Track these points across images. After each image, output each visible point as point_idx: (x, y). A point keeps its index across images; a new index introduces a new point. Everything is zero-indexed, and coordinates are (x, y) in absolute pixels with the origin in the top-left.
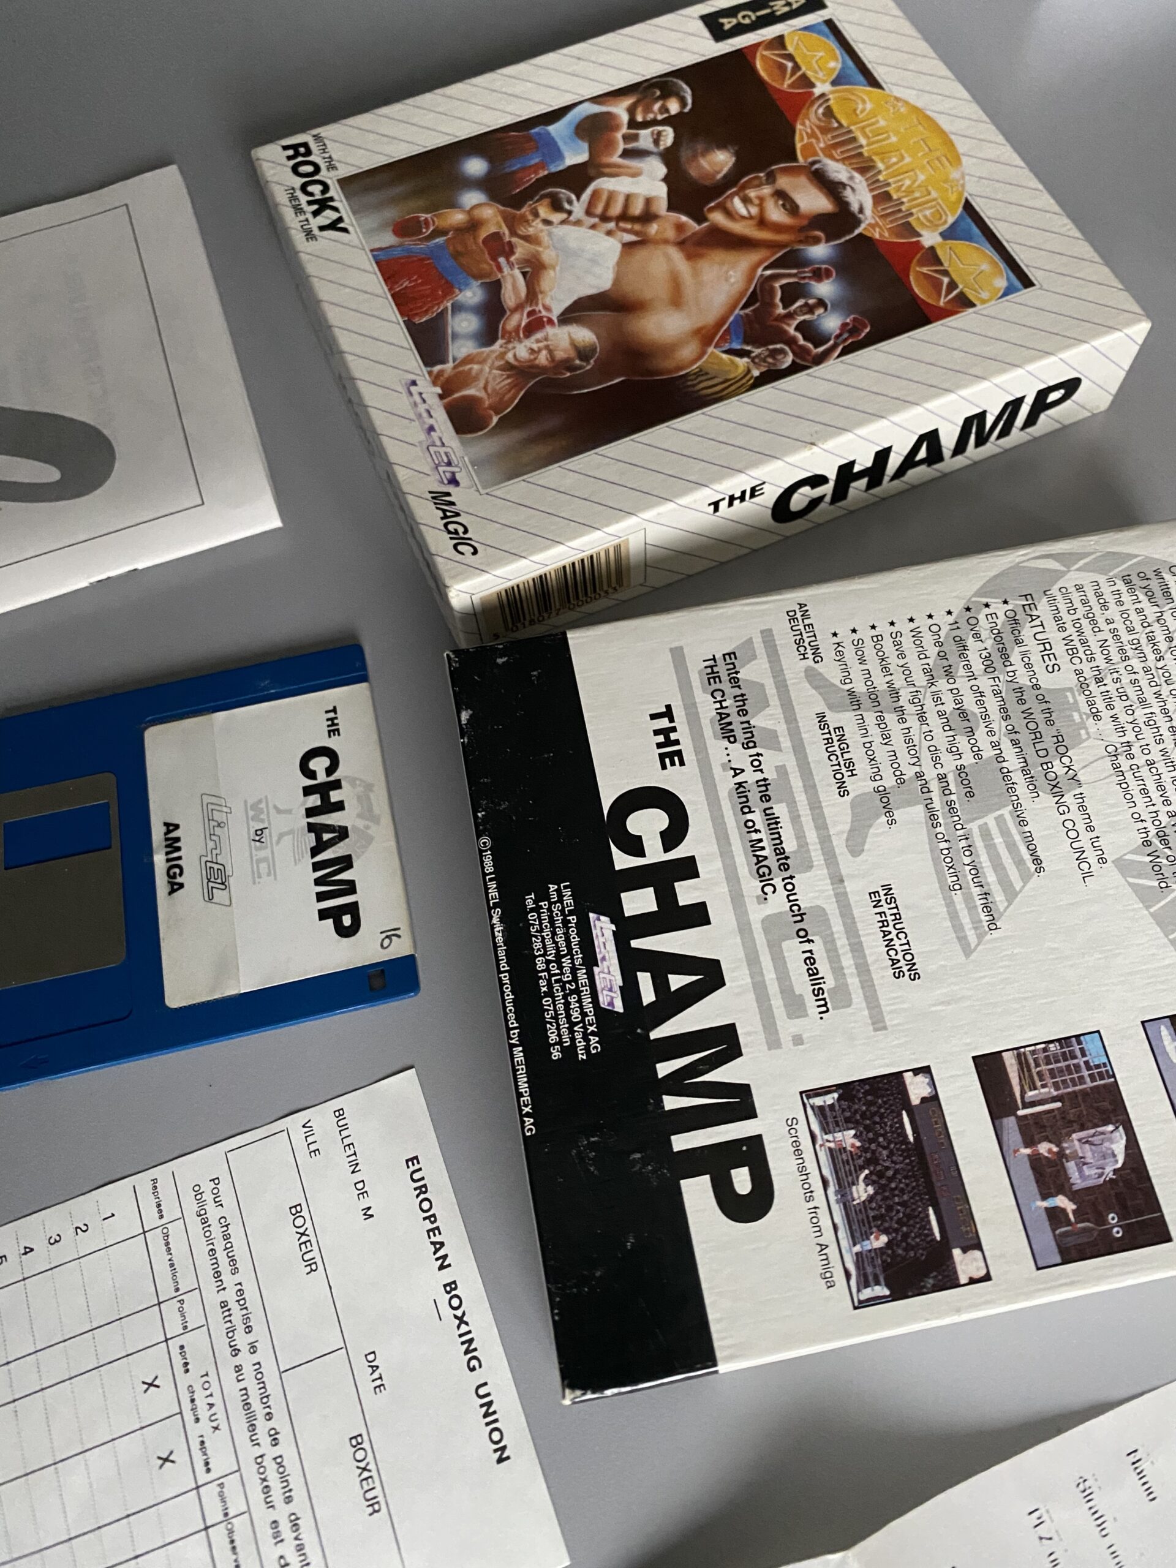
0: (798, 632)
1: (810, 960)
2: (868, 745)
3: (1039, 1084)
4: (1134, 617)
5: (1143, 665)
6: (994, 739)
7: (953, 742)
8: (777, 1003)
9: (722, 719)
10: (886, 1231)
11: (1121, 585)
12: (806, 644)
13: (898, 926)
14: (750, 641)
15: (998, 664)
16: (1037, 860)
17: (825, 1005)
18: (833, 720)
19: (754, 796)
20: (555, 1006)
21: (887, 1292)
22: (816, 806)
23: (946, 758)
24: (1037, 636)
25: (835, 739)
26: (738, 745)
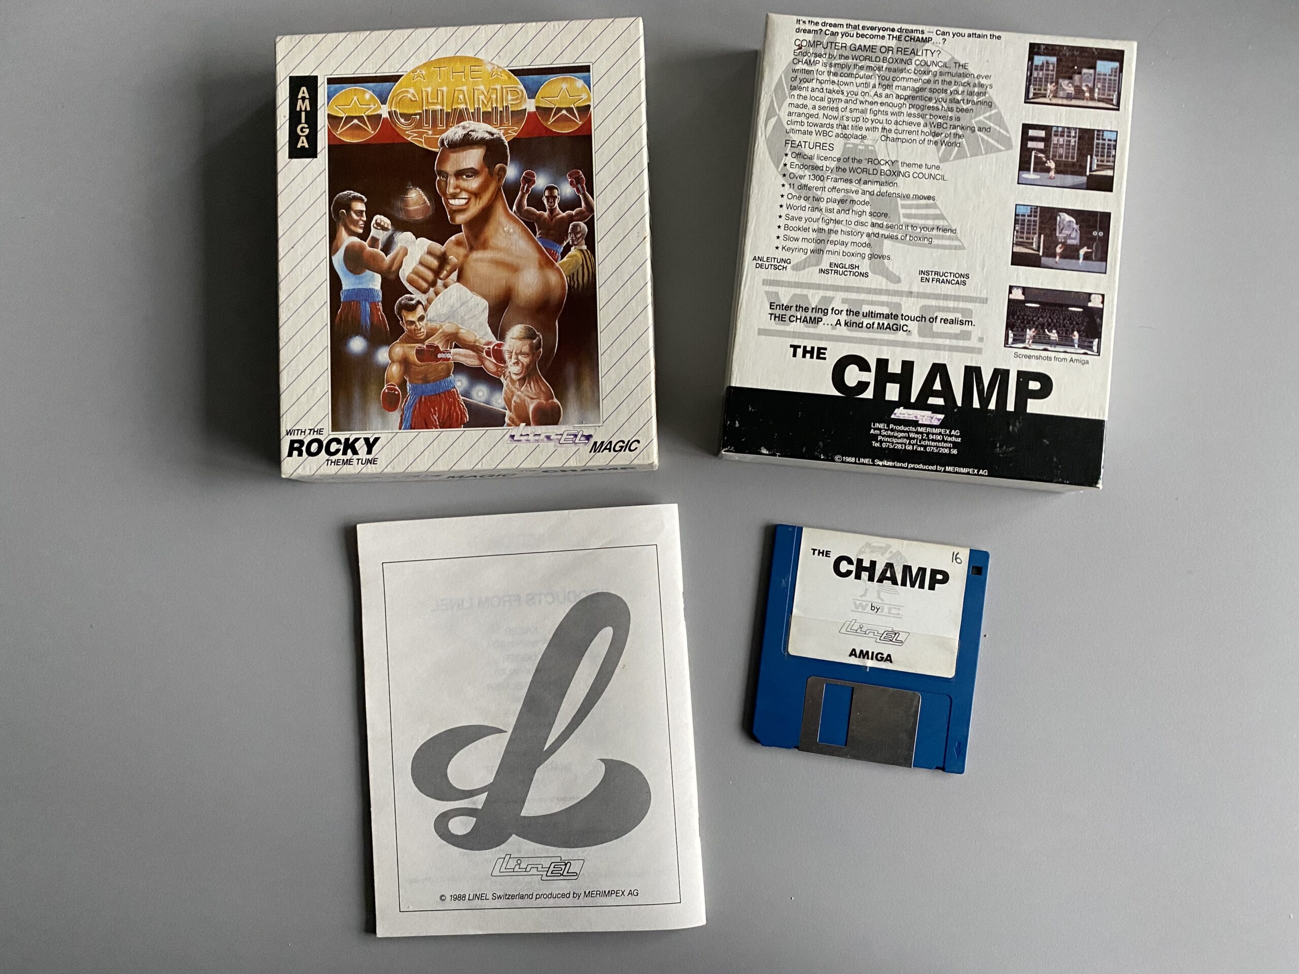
0: (770, 266)
1: (946, 321)
2: (844, 254)
3: (1031, 241)
4: (816, 94)
5: (843, 102)
6: (860, 191)
7: (856, 213)
8: (961, 343)
9: (807, 321)
10: (1073, 331)
11: (796, 93)
12: (778, 264)
13: (941, 275)
14: (767, 293)
15: (820, 173)
16: (929, 198)
17: (969, 322)
18: (825, 266)
19: (854, 319)
20: (932, 446)
21: (1097, 340)
22: (869, 291)
23: (863, 219)
24: (811, 147)
25: (836, 268)
26: (824, 318)
